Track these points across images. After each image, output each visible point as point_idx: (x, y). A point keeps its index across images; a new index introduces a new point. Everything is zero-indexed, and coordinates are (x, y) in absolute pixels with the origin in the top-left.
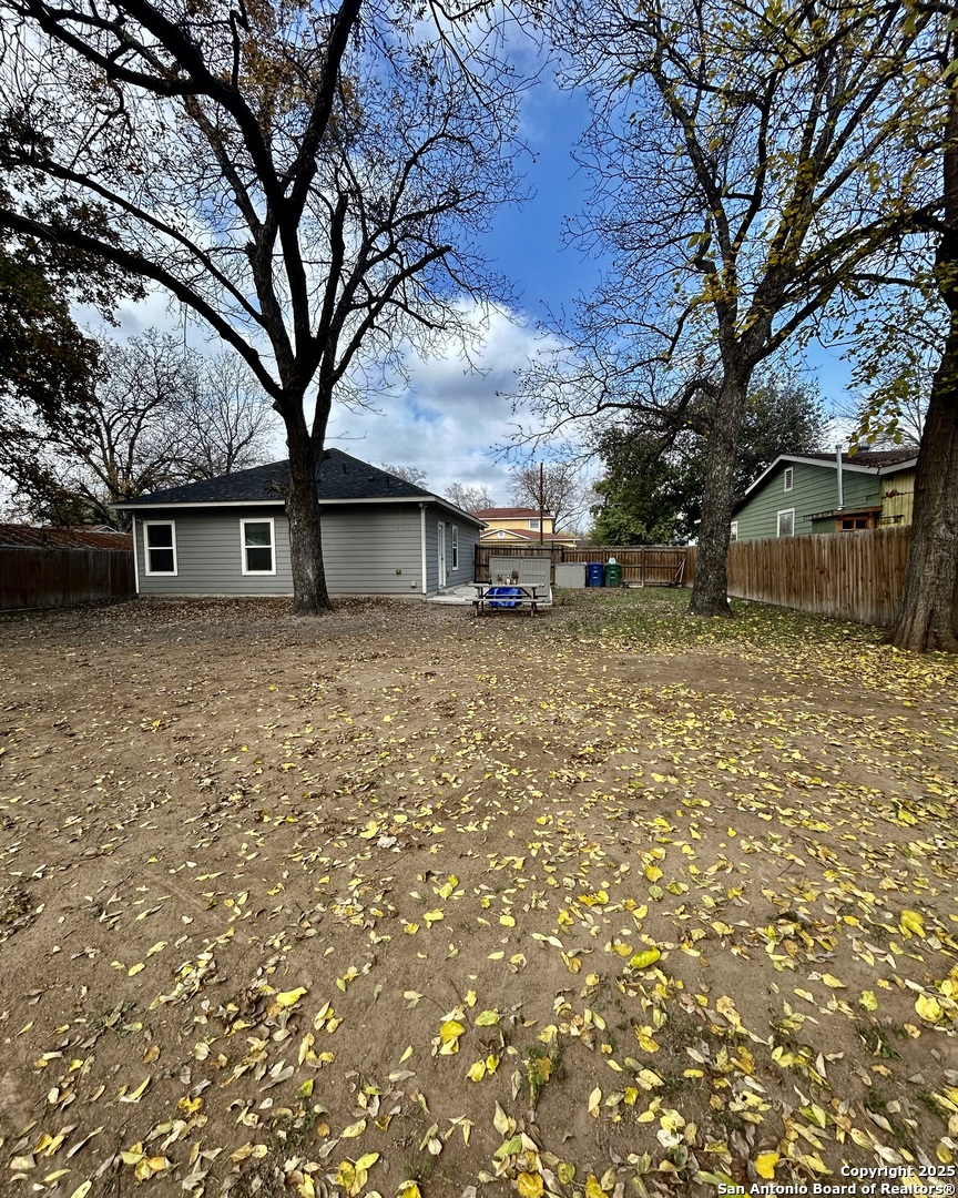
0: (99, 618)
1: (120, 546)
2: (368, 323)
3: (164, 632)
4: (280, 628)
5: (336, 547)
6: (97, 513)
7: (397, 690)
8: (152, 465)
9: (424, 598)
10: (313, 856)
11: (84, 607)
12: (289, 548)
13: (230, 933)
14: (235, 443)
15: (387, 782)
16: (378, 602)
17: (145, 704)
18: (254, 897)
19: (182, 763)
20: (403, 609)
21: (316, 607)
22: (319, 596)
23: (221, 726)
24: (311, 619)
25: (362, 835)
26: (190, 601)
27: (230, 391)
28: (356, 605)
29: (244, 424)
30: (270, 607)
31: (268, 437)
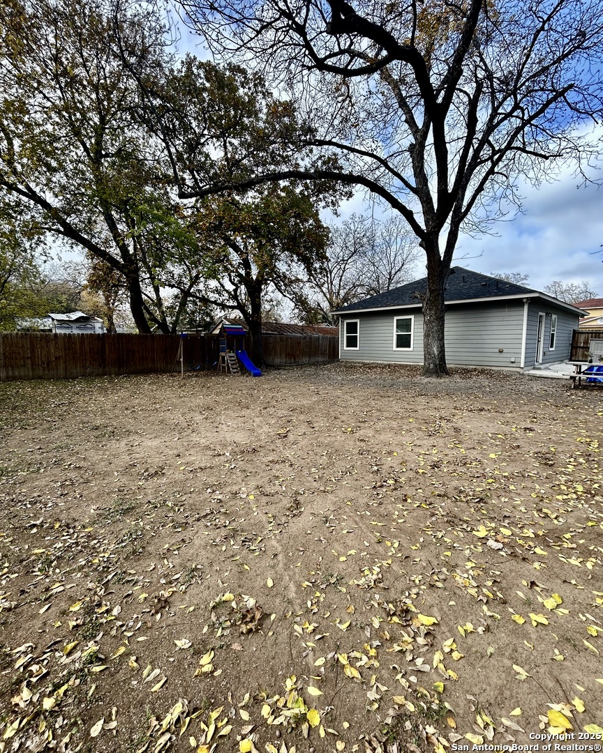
0: (323, 371)
1: (332, 333)
2: (491, 172)
3: (352, 380)
4: (415, 384)
5: (455, 333)
6: (324, 317)
7: (500, 436)
8: (349, 290)
9: (521, 371)
10: (440, 535)
11: (316, 364)
12: (423, 334)
13: (390, 562)
14: (393, 272)
15: (493, 502)
16: (482, 372)
17: (344, 418)
18: (402, 546)
19: (362, 454)
20: (503, 378)
21: (437, 372)
22: (440, 365)
23: (382, 437)
24: (434, 380)
25: (474, 532)
26: (364, 364)
27: (392, 241)
28: (466, 372)
29: (399, 259)
30: (408, 370)
31: (413, 265)
